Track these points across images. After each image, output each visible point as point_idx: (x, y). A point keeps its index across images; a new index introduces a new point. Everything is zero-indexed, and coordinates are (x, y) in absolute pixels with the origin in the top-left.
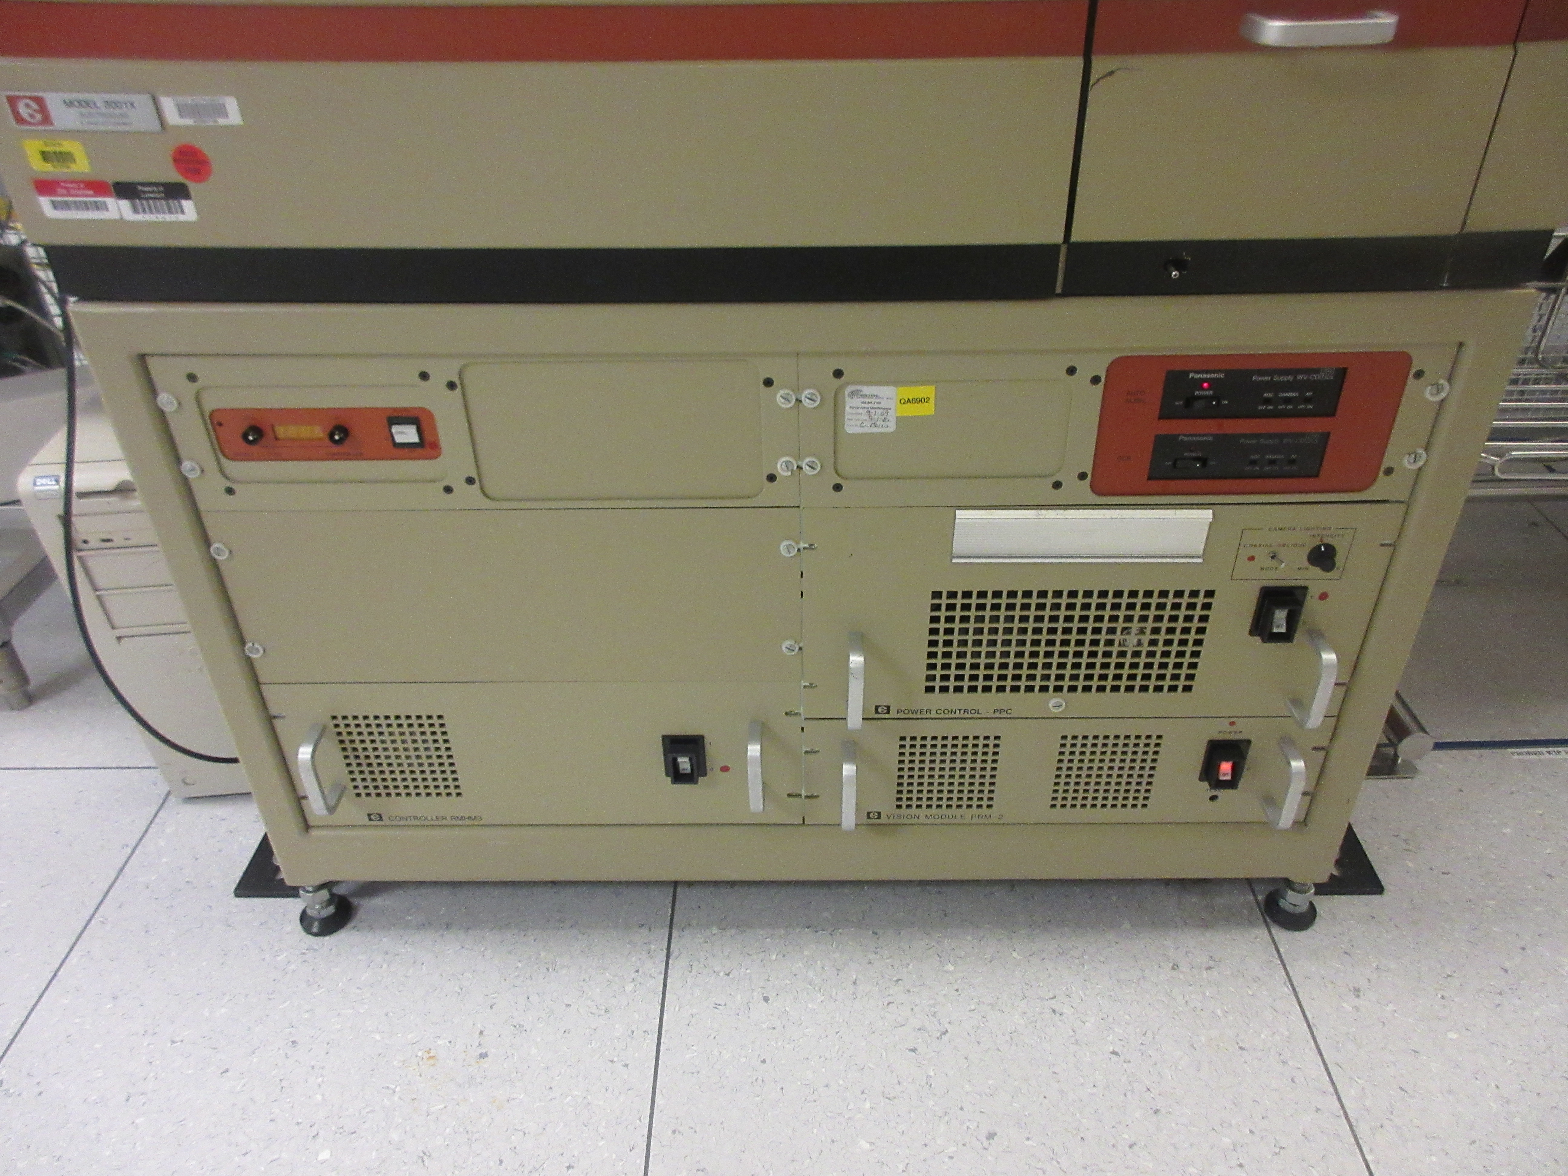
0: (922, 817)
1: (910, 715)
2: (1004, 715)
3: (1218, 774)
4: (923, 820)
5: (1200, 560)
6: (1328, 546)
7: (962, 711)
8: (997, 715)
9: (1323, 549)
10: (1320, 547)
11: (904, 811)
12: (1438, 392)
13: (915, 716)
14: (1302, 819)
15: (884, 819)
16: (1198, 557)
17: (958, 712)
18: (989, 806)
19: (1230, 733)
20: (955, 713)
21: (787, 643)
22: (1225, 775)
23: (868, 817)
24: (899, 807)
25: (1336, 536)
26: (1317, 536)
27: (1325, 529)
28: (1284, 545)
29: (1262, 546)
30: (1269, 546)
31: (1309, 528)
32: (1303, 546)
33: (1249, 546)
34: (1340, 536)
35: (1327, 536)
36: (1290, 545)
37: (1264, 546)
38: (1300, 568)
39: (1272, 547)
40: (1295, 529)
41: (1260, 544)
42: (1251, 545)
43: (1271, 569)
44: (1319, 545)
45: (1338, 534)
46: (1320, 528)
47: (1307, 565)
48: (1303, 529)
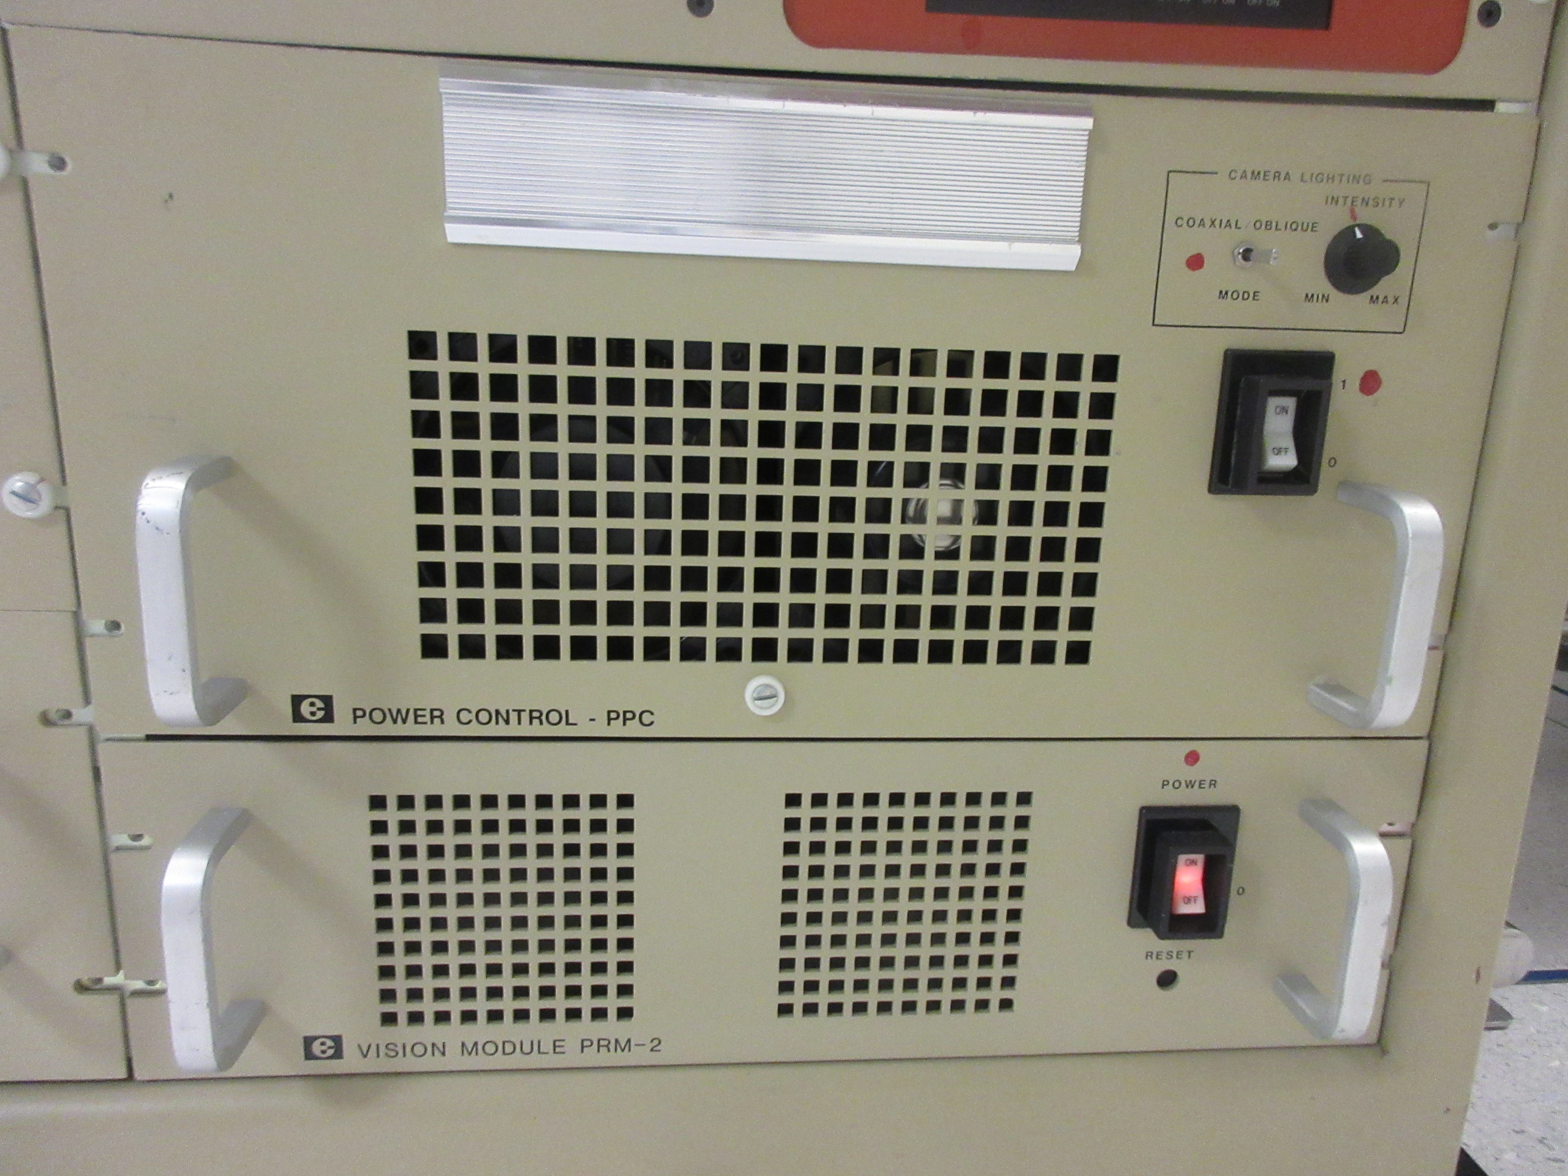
0: (453, 1049)
1: (389, 729)
2: (634, 729)
3: (1171, 900)
4: (454, 1060)
6: (1370, 232)
7: (525, 716)
8: (617, 729)
9: (1359, 235)
10: (1350, 230)
11: (403, 1032)
13: (400, 730)
14: (1373, 1039)
15: (351, 1061)
17: (513, 717)
18: (625, 1013)
19: (1190, 784)
20: (507, 722)
21: (17, 483)
22: (1188, 900)
23: (309, 1055)
24: (389, 1019)
25: (1387, 203)
26: (1341, 201)
27: (1356, 179)
28: (1268, 225)
29: (1217, 223)
30: (1233, 225)
31: (1320, 176)
32: (1312, 230)
33: (1188, 223)
34: (1395, 203)
35: (1365, 201)
36: (1281, 226)
37: (1221, 224)
38: (1309, 298)
39: (1239, 228)
40: (1287, 177)
41: (1211, 220)
42: (1191, 222)
43: (1246, 296)
44: (1349, 227)
45: (1392, 199)
46: (1344, 179)
47: (1324, 286)
48: (1307, 177)
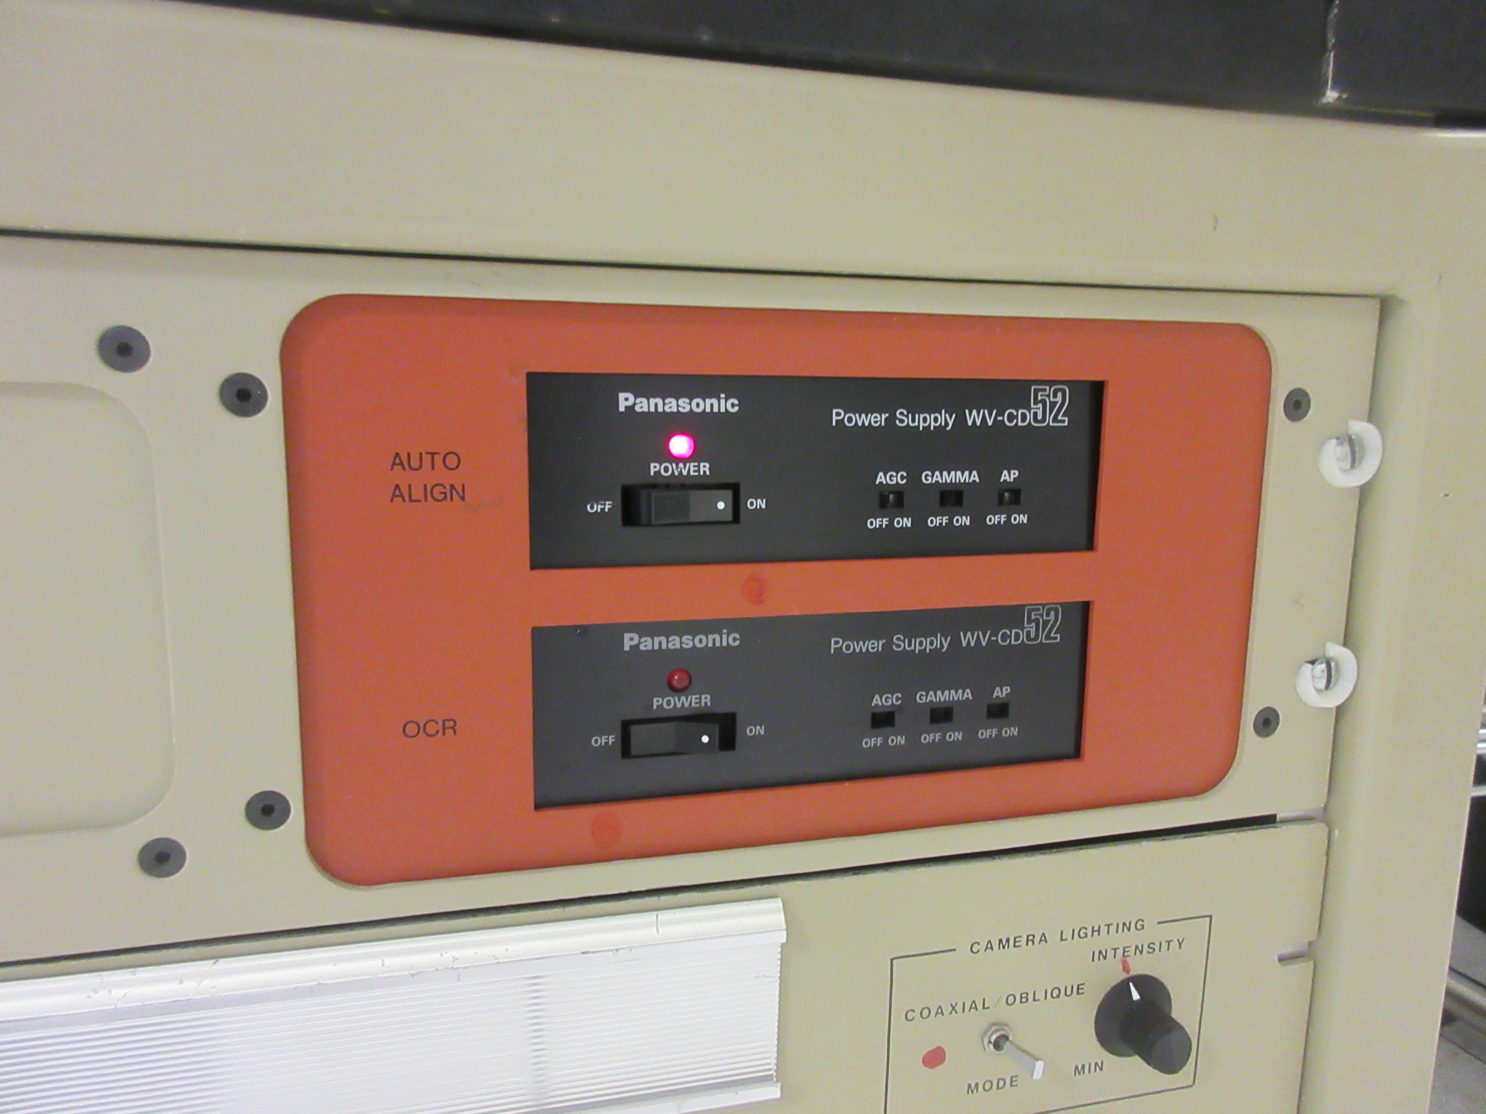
5: (773, 1092)
6: (1146, 983)
9: (1136, 996)
10: (1125, 990)
12: (1355, 460)
16: (765, 1079)
25: (1165, 946)
26: (1111, 954)
27: (1128, 927)
28: (1024, 998)
29: (959, 1008)
30: (979, 1007)
31: (1083, 930)
32: (1078, 993)
33: (921, 1014)
34: (1174, 945)
35: (1139, 950)
36: (1040, 995)
37: (964, 1008)
38: (1079, 1070)
39: (988, 1008)
40: (1044, 938)
41: (951, 1005)
42: (925, 1013)
43: (1001, 1083)
44: (1123, 982)
45: (1169, 942)
46: (1113, 928)
47: (1096, 1052)
48: (1067, 935)
